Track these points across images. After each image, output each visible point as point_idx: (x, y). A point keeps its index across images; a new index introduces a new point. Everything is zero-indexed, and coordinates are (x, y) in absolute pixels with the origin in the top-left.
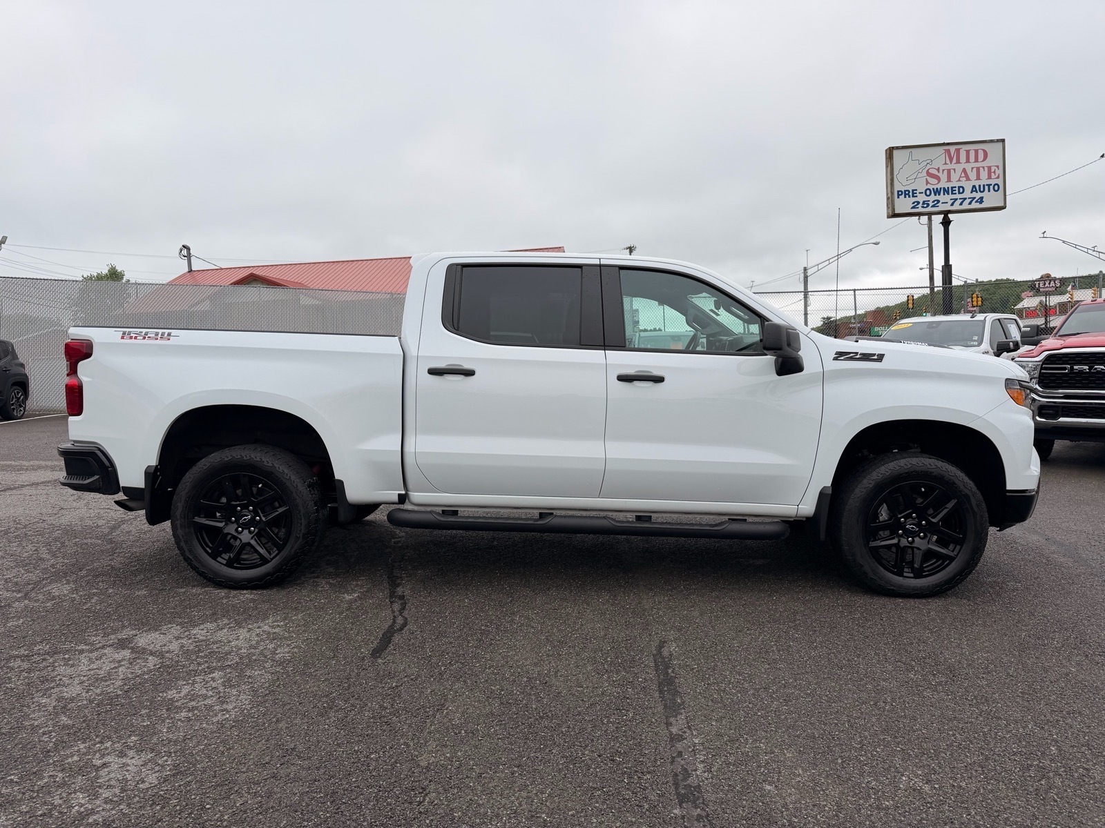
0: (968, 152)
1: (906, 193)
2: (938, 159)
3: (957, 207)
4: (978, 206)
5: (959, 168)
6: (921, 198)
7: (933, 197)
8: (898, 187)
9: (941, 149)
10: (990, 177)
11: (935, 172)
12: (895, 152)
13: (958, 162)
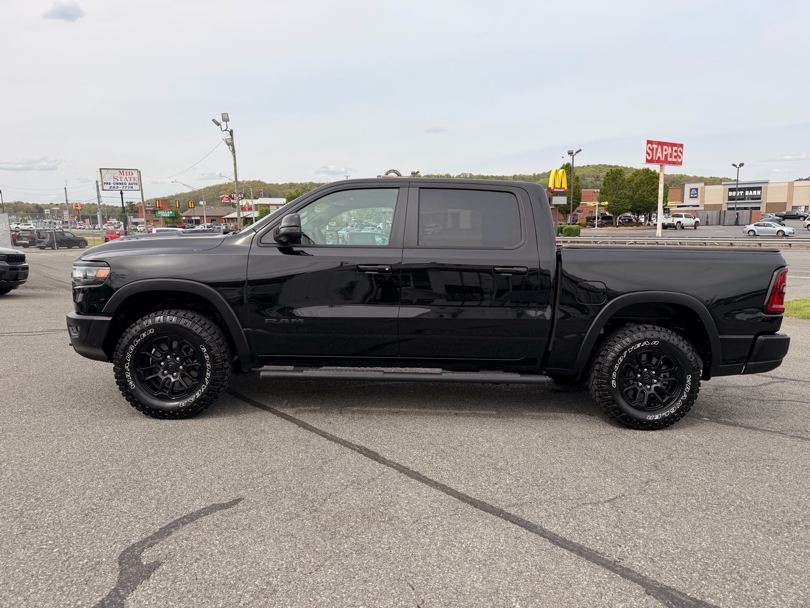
0: (126, 172)
1: (107, 183)
2: (117, 174)
3: (124, 189)
4: (131, 189)
5: (124, 177)
6: (112, 185)
7: (116, 185)
8: (104, 181)
9: (118, 171)
10: (134, 180)
11: (116, 177)
12: (102, 170)
13: (124, 175)
